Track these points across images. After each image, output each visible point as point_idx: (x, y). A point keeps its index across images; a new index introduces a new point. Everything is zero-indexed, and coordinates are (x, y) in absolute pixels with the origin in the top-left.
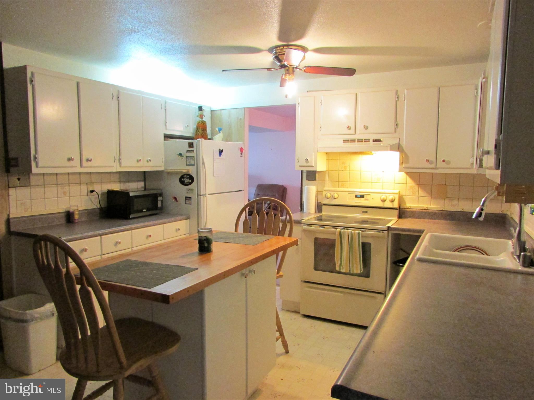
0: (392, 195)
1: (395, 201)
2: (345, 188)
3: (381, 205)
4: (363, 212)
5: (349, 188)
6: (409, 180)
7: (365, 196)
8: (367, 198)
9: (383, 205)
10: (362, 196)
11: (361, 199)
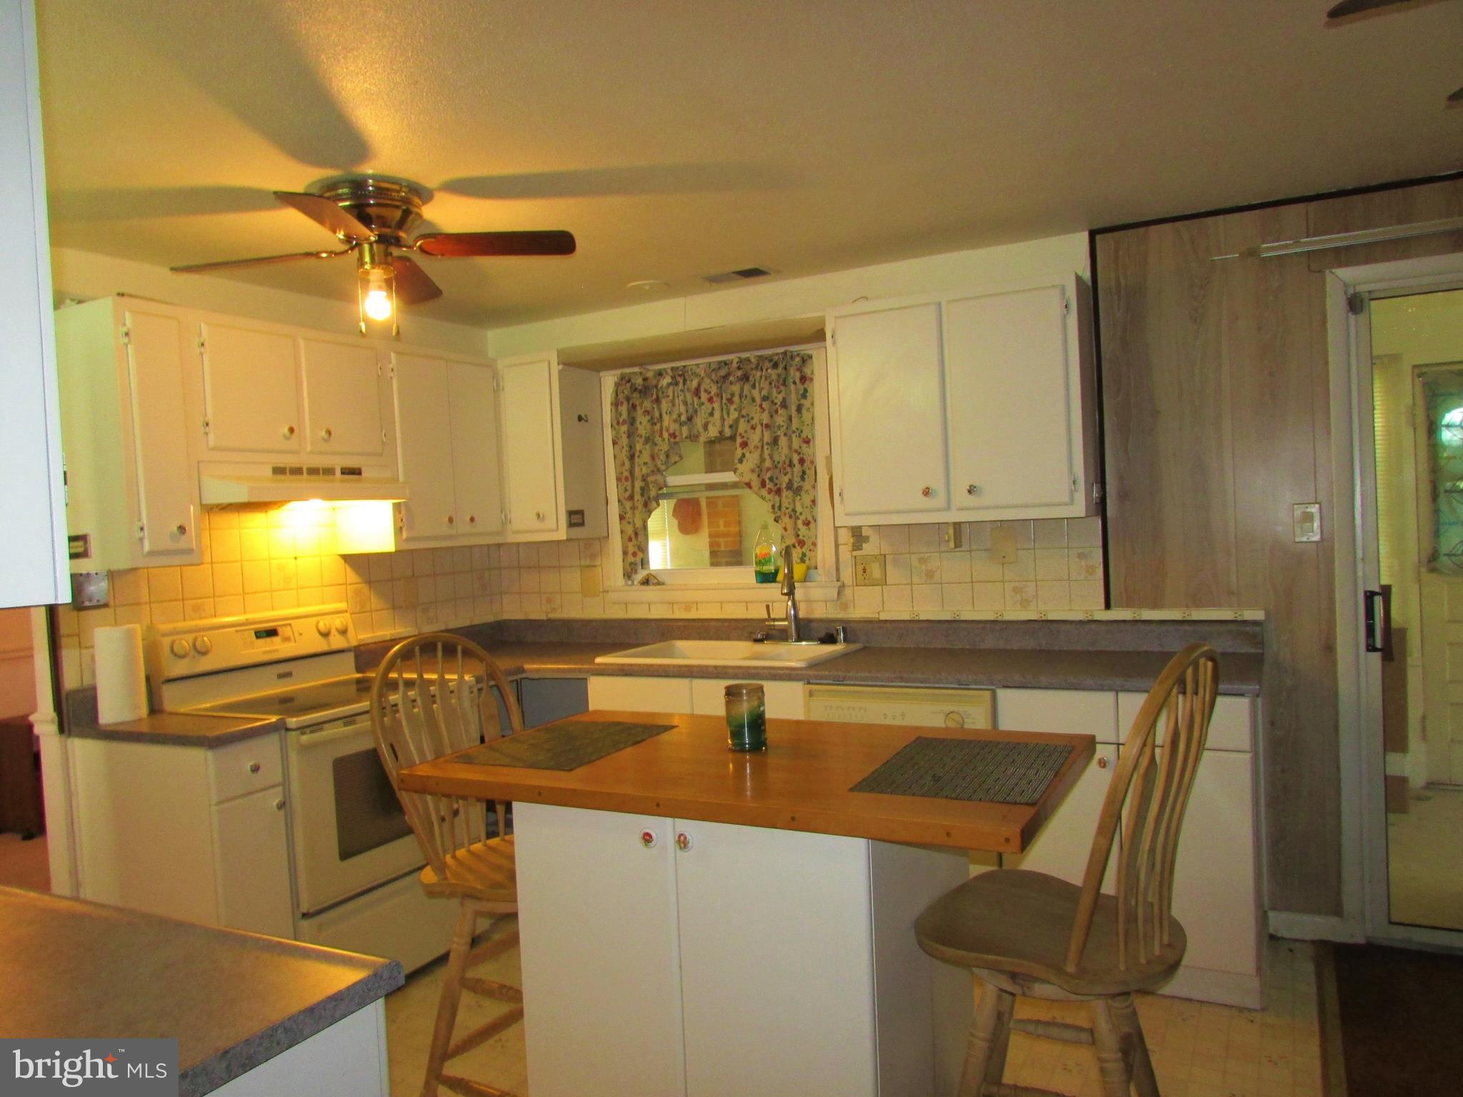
0: (339, 615)
1: (349, 630)
2: (205, 618)
3: (321, 646)
4: (281, 676)
5: (215, 616)
6: (352, 576)
7: (280, 630)
8: (286, 635)
9: (329, 644)
10: (272, 633)
11: (272, 642)
